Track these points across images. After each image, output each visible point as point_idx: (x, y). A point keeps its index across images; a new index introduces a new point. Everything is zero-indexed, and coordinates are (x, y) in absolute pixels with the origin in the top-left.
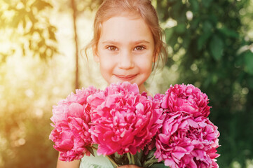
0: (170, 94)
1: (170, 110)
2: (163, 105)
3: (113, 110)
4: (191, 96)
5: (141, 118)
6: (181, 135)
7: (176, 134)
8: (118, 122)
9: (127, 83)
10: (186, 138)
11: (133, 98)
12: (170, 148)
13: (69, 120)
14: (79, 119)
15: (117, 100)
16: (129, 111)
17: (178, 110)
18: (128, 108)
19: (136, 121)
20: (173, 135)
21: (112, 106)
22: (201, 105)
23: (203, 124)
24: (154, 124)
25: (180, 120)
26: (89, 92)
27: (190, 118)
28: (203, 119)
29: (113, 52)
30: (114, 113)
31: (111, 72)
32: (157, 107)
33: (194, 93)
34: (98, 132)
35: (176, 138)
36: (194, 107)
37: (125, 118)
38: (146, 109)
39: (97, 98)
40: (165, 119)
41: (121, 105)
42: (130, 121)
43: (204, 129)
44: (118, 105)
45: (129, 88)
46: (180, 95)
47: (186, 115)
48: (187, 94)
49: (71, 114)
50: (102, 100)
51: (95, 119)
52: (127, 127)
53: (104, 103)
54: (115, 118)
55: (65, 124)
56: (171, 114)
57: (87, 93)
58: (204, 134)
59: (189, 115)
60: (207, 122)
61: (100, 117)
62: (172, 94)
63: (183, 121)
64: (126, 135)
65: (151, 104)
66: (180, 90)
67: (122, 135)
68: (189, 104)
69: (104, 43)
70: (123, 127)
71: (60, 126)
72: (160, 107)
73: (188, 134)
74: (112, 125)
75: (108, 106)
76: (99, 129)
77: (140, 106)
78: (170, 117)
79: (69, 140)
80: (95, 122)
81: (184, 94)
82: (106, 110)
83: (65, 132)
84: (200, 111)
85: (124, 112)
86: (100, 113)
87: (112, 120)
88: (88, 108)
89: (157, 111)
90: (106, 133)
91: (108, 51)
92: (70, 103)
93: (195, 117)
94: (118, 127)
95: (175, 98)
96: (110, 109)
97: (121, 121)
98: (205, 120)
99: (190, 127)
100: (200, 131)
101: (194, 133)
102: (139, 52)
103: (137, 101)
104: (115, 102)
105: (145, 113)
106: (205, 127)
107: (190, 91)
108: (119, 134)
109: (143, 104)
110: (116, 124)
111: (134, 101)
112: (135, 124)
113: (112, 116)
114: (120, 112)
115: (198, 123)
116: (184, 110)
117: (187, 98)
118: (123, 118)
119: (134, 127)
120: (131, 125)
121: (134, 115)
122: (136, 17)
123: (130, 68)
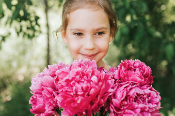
0: (121, 68)
1: (120, 80)
2: (116, 77)
3: (73, 82)
4: (137, 69)
5: (95, 88)
6: (130, 100)
7: (126, 99)
8: (76, 91)
9: (87, 60)
10: (134, 102)
11: (90, 72)
12: (121, 110)
13: (43, 89)
14: (50, 89)
15: (77, 73)
16: (86, 82)
17: (128, 80)
18: (85, 80)
19: (90, 89)
20: (123, 100)
21: (73, 79)
22: (146, 76)
23: (147, 91)
24: (106, 92)
25: (128, 89)
26: (59, 67)
27: (138, 86)
28: (147, 87)
30: (74, 84)
32: (110, 78)
33: (140, 67)
34: (62, 99)
35: (126, 103)
36: (141, 78)
37: (82, 88)
38: (99, 80)
39: (63, 72)
40: (118, 88)
41: (80, 77)
42: (86, 90)
43: (149, 95)
44: (78, 77)
45: (89, 64)
46: (129, 68)
47: (134, 84)
48: (135, 67)
49: (44, 84)
50: (67, 73)
51: (61, 88)
52: (83, 95)
53: (68, 76)
54: (74, 88)
56: (122, 83)
57: (57, 67)
58: (148, 98)
59: (136, 84)
60: (151, 89)
61: (64, 87)
62: (122, 68)
63: (131, 89)
64: (82, 101)
65: (103, 77)
66: (129, 64)
67: (79, 102)
68: (136, 76)
70: (81, 95)
71: (36, 93)
72: (114, 78)
73: (136, 100)
74: (72, 94)
75: (70, 79)
76: (63, 96)
77: (94, 79)
78: (122, 85)
79: (42, 105)
80: (60, 90)
81: (133, 67)
82: (68, 81)
83: (39, 98)
84: (145, 80)
85: (81, 83)
86: (64, 84)
87: (72, 89)
88: (57, 80)
89: (110, 82)
90: (68, 99)
92: (44, 75)
93: (141, 86)
94: (77, 95)
95: (125, 71)
96: (71, 81)
97: (78, 90)
98: (149, 88)
99: (137, 94)
100: (145, 96)
101: (141, 98)
103: (93, 74)
104: (76, 75)
105: (97, 84)
106: (150, 94)
108: (77, 100)
109: (97, 76)
110: (75, 93)
111: (90, 74)
112: (89, 93)
113: (72, 87)
114: (78, 83)
115: (144, 90)
116: (133, 80)
117: (135, 70)
118: (80, 88)
119: (88, 95)
120: (87, 93)
121: (89, 86)
122: (97, 9)
123: (93, 49)
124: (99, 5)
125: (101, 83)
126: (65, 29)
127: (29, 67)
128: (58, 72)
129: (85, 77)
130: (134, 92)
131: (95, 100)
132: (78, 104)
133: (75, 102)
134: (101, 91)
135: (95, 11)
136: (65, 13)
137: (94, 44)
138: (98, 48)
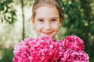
0: (66, 40)
1: (66, 47)
2: (63, 45)
3: (39, 48)
4: (75, 41)
5: (51, 51)
6: (71, 59)
7: (69, 58)
8: (41, 53)
9: (46, 36)
10: (73, 60)
11: (48, 42)
13: (21, 53)
14: (25, 52)
15: (41, 43)
16: (46, 48)
17: (70, 47)
18: (46, 47)
19: (49, 52)
20: (68, 59)
21: (39, 46)
22: (80, 45)
23: (81, 54)
24: (58, 54)
25: (70, 52)
26: (30, 40)
27: (76, 51)
28: (81, 51)
29: (41, 22)
30: (39, 49)
31: (41, 31)
32: (60, 46)
33: (77, 40)
34: (33, 58)
35: (69, 60)
36: (77, 46)
37: (44, 52)
38: (54, 47)
39: (33, 42)
40: (64, 52)
41: (43, 45)
42: (47, 53)
43: (82, 56)
44: (42, 45)
45: (47, 38)
46: (71, 40)
47: (73, 49)
48: (74, 40)
49: (22, 49)
50: (35, 43)
51: (32, 52)
52: (45, 56)
53: (36, 44)
55: (19, 54)
56: (67, 49)
57: (29, 40)
58: (82, 58)
59: (75, 49)
60: (83, 53)
61: (34, 51)
62: (67, 40)
63: (72, 52)
64: (44, 59)
65: (57, 45)
66: (71, 38)
67: (42, 59)
68: (75, 45)
69: (37, 18)
70: (44, 56)
71: (17, 55)
72: (62, 46)
73: (75, 58)
74: (38, 55)
75: (37, 46)
76: (33, 56)
77: (51, 46)
78: (66, 50)
80: (31, 53)
81: (73, 40)
82: (36, 48)
83: (19, 58)
84: (80, 47)
85: (44, 49)
86: (34, 49)
87: (39, 52)
88: (30, 47)
89: (60, 48)
90: (36, 58)
91: (39, 22)
92: (21, 45)
93: (78, 50)
94: (41, 56)
95: (68, 42)
96: (38, 48)
97: (42, 53)
98: (82, 52)
99: (75, 55)
100: (80, 56)
101: (77, 57)
102: (53, 22)
103: (50, 44)
104: (40, 45)
105: (53, 49)
106: (83, 55)
107: (75, 38)
108: (41, 59)
109: (53, 45)
110: (40, 54)
111: (49, 44)
112: (48, 54)
113: (38, 51)
114: (42, 49)
115: (79, 53)
116: (73, 47)
117: (74, 42)
118: (43, 52)
119: (48, 56)
120: (47, 55)
121: (48, 50)
122: (52, 6)
123: (49, 30)
124: (53, 4)
125: (55, 49)
126: (34, 18)
127: (12, 40)
128: (30, 42)
129: (46, 45)
130: (74, 54)
131: (51, 59)
132: (42, 61)
133: (40, 59)
134: (55, 54)
135: (51, 8)
136: (34, 9)
137: (50, 27)
138: (53, 29)
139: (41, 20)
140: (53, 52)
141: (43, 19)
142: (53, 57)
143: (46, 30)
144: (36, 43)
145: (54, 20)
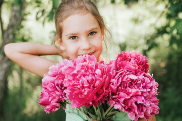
3: (80, 75)
4: (132, 59)
5: (99, 80)
6: (124, 86)
11: (93, 66)
15: (82, 68)
16: (90, 75)
18: (90, 73)
19: (96, 82)
20: (119, 86)
22: (140, 64)
23: (141, 77)
25: (123, 75)
28: (141, 73)
30: (80, 77)
34: (70, 92)
35: (120, 88)
37: (88, 81)
38: (103, 73)
39: (69, 67)
41: (86, 71)
42: (91, 82)
43: (143, 81)
44: (83, 71)
50: (73, 69)
52: (89, 87)
54: (80, 81)
59: (131, 72)
60: (144, 75)
64: (88, 93)
65: (107, 69)
66: (125, 55)
67: (86, 93)
68: (130, 64)
69: (66, 35)
70: (87, 87)
74: (79, 87)
76: (71, 90)
77: (98, 71)
78: (117, 73)
79: (48, 98)
84: (139, 68)
85: (87, 76)
87: (79, 82)
90: (75, 92)
94: (83, 87)
95: (120, 61)
97: (84, 83)
99: (130, 79)
101: (136, 84)
103: (96, 67)
105: (102, 76)
108: (84, 92)
109: (101, 69)
110: (81, 85)
111: (94, 68)
112: (94, 85)
113: (79, 80)
114: (84, 77)
115: (138, 76)
118: (86, 81)
119: (94, 87)
120: (92, 85)
121: (94, 78)
123: (90, 48)
124: (87, 9)
125: (105, 75)
128: (64, 68)
129: (90, 71)
131: (100, 91)
132: (85, 95)
133: (81, 93)
134: (106, 83)
137: (90, 44)
138: (94, 46)
139: (74, 37)
140: (101, 81)
141: (76, 34)
142: (102, 88)
143: (84, 50)
144: (74, 67)
145: (93, 32)
